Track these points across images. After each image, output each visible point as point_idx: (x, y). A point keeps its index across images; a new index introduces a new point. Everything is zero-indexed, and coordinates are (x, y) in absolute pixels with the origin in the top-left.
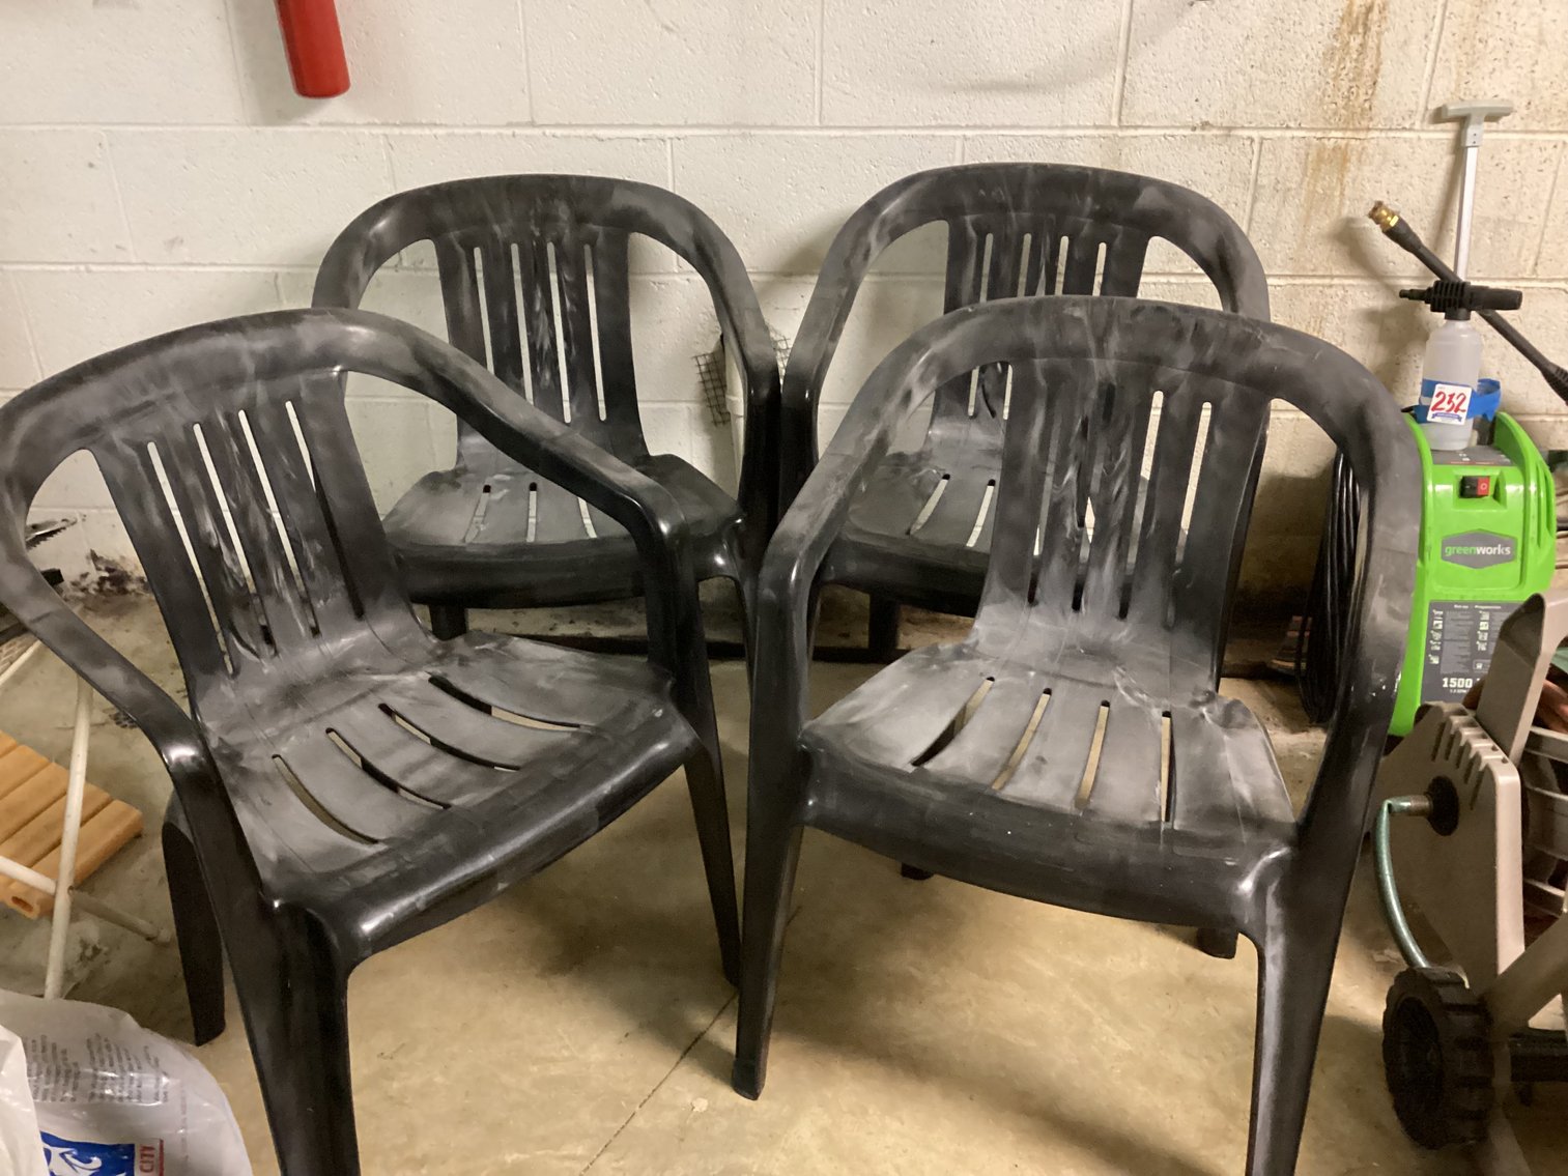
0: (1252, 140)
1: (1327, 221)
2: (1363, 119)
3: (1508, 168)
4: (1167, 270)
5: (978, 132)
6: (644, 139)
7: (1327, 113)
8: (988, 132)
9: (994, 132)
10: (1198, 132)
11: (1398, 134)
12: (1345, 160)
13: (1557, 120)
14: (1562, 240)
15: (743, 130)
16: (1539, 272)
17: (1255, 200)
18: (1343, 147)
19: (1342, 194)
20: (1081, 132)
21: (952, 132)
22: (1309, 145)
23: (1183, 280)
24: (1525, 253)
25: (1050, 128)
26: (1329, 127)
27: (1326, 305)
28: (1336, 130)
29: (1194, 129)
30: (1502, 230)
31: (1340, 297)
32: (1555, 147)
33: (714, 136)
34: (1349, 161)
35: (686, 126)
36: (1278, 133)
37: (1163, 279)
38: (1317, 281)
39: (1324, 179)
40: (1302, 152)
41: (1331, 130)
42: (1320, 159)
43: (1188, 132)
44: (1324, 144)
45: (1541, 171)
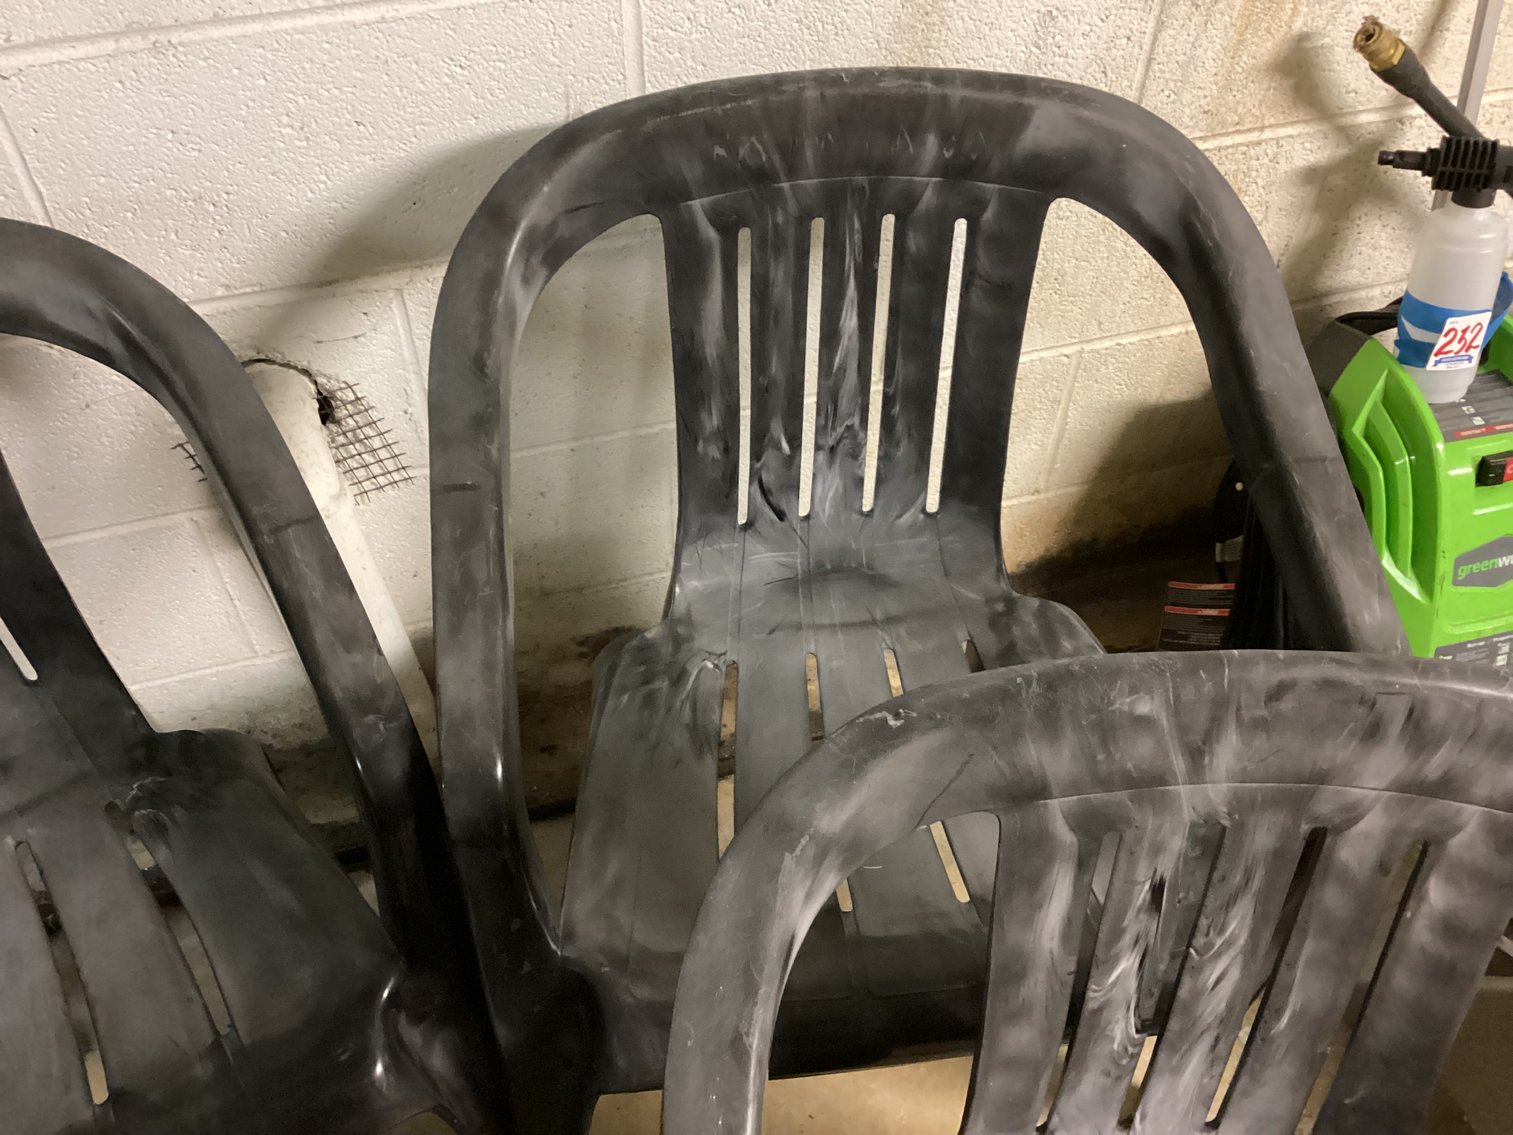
1: (1269, 45)
15: (152, 37)
17: (1160, 26)
33: (88, 59)
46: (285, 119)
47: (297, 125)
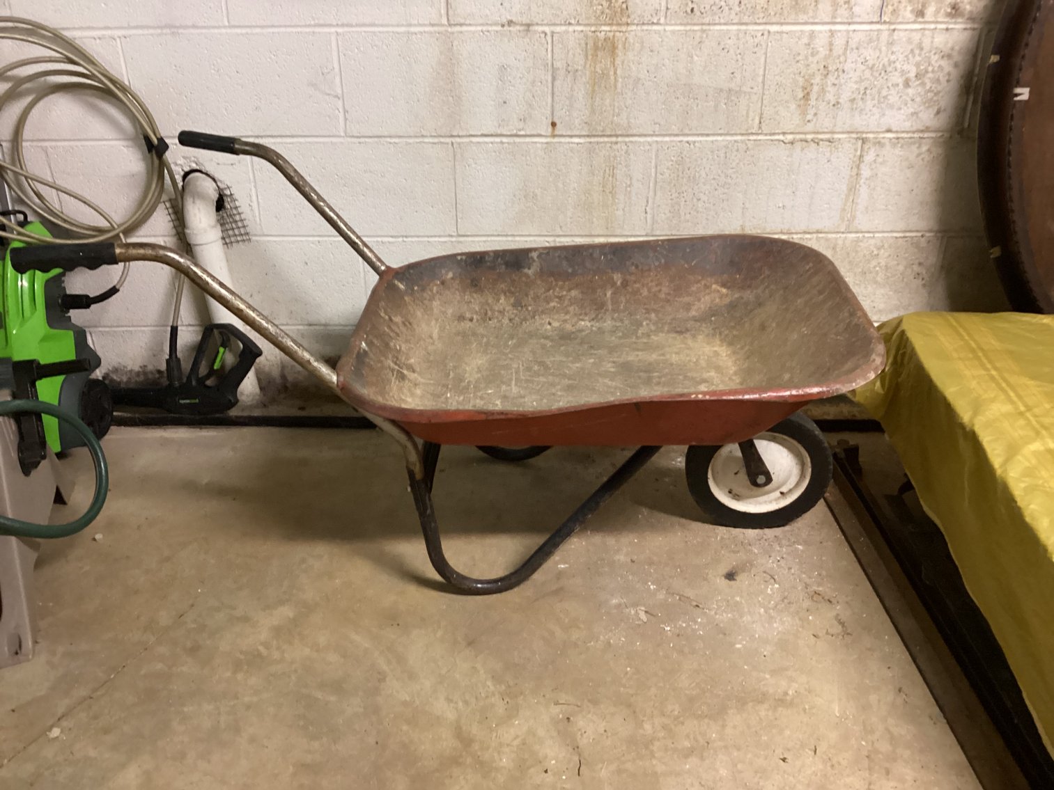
0: (546, 34)
2: (623, 16)
3: (732, 51)
4: (499, 132)
5: (346, 29)
6: (100, 38)
7: (596, 12)
8: (354, 29)
9: (358, 29)
10: (506, 28)
11: (649, 27)
12: (614, 48)
13: (762, 15)
14: (776, 104)
15: (173, 30)
16: (763, 128)
17: (554, 79)
18: (611, 38)
19: (615, 73)
20: (421, 29)
21: (326, 30)
22: (586, 36)
23: (511, 140)
24: (751, 114)
25: (398, 26)
26: (599, 22)
27: (615, 157)
28: (605, 25)
29: (503, 26)
30: (733, 98)
31: (624, 151)
32: (763, 35)
33: (152, 35)
34: (617, 48)
35: (129, 27)
36: (564, 28)
37: (498, 140)
38: (606, 139)
39: (601, 62)
40: (583, 42)
41: (602, 25)
42: (596, 48)
43: (499, 28)
44: (597, 36)
45: (755, 53)
46: (212, 67)
47: (216, 69)
